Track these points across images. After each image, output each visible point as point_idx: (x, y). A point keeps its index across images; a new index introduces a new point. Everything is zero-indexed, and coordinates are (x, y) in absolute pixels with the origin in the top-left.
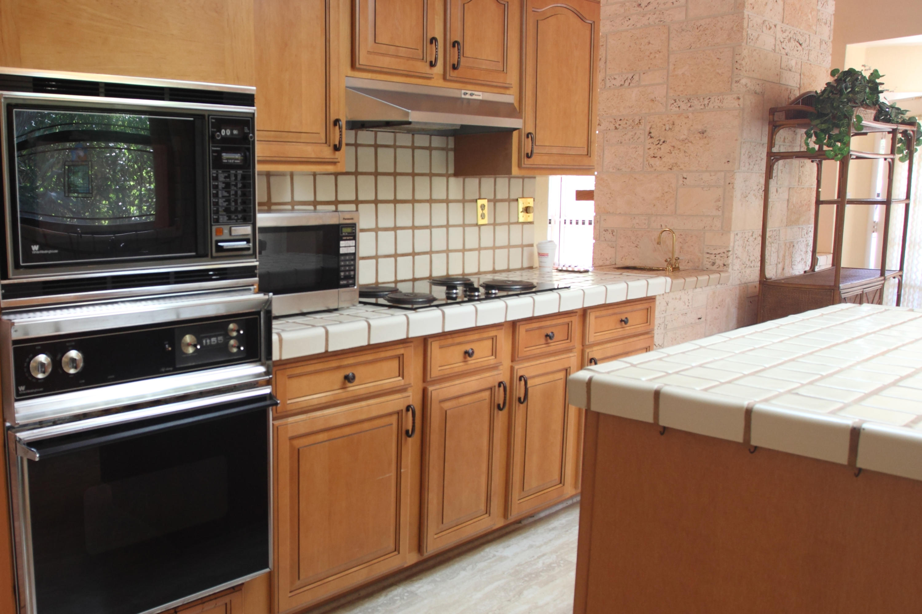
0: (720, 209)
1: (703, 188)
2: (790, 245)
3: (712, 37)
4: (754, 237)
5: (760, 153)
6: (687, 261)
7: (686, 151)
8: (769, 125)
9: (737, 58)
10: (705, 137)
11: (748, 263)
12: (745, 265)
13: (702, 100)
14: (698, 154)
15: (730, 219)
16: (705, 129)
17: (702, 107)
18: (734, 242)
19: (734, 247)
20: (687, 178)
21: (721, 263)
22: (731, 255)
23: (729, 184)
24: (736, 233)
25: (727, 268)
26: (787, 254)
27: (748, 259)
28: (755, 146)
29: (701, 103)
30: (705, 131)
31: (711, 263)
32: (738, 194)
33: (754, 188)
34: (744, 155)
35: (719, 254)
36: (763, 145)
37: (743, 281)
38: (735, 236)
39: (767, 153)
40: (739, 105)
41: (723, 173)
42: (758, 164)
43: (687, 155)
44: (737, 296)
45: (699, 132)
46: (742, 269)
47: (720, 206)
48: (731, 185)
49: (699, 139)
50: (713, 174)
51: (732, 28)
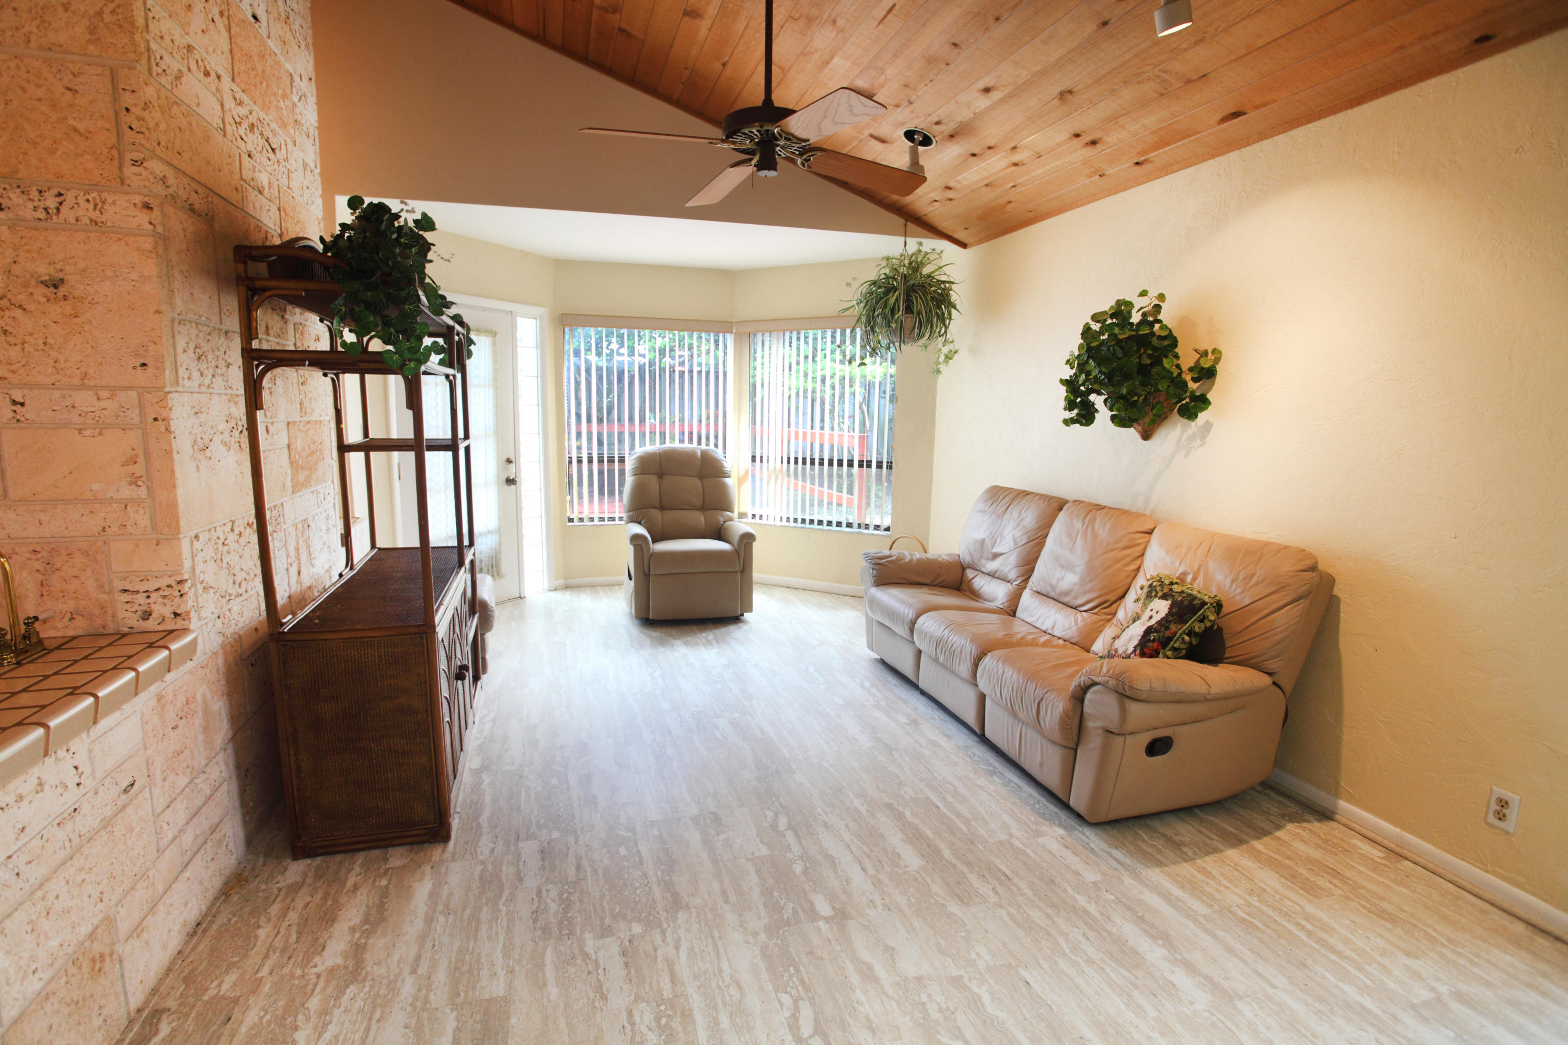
0: (140, 483)
1: (80, 431)
2: (303, 526)
3: (38, 22)
4: (237, 532)
5: (222, 350)
6: (69, 615)
7: (10, 329)
8: (237, 284)
9: (127, 99)
10: (65, 298)
11: (233, 590)
12: (228, 597)
13: (35, 194)
14: (51, 341)
15: (173, 505)
16: (61, 275)
17: (41, 214)
18: (193, 557)
19: (193, 569)
20: (27, 403)
21: (167, 612)
22: (190, 588)
23: (156, 419)
24: (193, 534)
25: (186, 622)
26: (301, 544)
27: (231, 581)
28: (209, 334)
29: (36, 204)
30: (62, 281)
31: (139, 613)
32: (182, 443)
33: (221, 428)
34: (185, 351)
35: (158, 590)
36: (227, 333)
37: (229, 632)
38: (192, 542)
39: (242, 349)
40: (151, 223)
41: (133, 394)
42: (223, 375)
43: (11, 339)
44: (222, 670)
45: (42, 282)
46: (222, 608)
47: (137, 474)
48: (161, 426)
49: (44, 300)
50: (104, 394)
51: (100, 14)
